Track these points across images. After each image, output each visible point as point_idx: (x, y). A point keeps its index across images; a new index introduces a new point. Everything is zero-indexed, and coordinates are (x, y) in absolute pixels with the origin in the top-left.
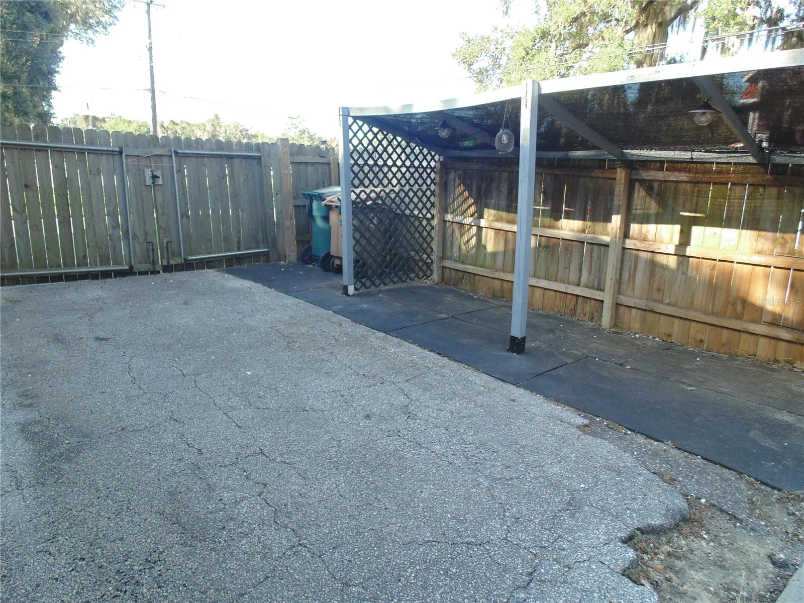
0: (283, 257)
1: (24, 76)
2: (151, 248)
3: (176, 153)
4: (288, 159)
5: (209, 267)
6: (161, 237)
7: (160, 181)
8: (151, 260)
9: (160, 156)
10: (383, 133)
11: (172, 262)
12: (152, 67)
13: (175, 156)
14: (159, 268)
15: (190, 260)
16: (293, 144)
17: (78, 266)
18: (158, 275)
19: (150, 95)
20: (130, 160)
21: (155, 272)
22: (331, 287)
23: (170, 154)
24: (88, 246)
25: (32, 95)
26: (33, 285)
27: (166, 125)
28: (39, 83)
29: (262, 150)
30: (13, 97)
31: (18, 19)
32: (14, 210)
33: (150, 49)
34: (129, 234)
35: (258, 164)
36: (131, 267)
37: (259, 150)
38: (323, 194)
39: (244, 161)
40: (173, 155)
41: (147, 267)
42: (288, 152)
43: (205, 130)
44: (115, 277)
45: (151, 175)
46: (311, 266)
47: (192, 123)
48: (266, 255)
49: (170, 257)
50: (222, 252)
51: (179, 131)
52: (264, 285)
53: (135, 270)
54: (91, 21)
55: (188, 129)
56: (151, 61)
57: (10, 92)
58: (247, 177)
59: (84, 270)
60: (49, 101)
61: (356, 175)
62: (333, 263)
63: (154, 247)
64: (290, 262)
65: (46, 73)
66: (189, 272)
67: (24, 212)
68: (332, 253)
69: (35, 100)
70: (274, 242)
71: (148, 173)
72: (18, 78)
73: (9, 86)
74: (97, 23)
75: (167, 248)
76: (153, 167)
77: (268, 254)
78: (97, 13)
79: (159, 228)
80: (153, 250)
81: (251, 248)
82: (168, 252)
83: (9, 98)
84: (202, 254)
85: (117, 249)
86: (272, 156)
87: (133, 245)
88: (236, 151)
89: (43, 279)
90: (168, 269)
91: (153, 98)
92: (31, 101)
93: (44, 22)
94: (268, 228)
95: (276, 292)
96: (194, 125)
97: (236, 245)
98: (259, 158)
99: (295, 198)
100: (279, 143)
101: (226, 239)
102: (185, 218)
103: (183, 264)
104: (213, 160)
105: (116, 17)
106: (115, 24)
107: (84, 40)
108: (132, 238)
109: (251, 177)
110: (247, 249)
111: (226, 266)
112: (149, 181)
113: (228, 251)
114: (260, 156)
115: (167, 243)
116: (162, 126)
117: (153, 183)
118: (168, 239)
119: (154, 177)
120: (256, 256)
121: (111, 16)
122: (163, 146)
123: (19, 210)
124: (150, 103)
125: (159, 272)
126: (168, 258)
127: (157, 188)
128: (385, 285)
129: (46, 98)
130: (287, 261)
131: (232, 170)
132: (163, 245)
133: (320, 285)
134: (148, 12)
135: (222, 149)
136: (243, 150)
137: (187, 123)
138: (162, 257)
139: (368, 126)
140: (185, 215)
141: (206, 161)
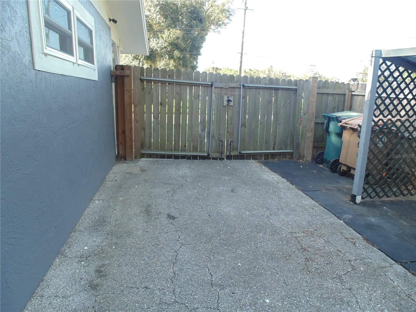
0: (303, 157)
1: (188, 49)
2: (221, 144)
3: (244, 86)
4: (316, 91)
5: (254, 159)
6: (228, 138)
7: (232, 104)
8: (220, 151)
9: (234, 88)
10: (408, 72)
11: (232, 154)
12: (243, 42)
13: (243, 88)
14: (224, 156)
15: (243, 153)
16: (321, 81)
17: (181, 151)
18: (223, 160)
19: (240, 55)
20: (216, 90)
21: (221, 159)
22: (339, 190)
23: (240, 87)
24: (188, 140)
25: (190, 58)
26: (158, 159)
27: (247, 71)
28: (194, 52)
29: (298, 85)
30: (182, 59)
31: (189, 23)
32: (154, 117)
33: (243, 33)
34: (210, 135)
35: (294, 94)
36: (209, 155)
37: (296, 85)
38: (339, 117)
39: (285, 92)
40: (242, 87)
41: (218, 155)
42: (317, 86)
43: (265, 73)
44: (200, 159)
45: (227, 100)
46: (321, 166)
47: (259, 70)
48: (291, 154)
49: (231, 150)
50: (263, 150)
51: (252, 74)
52: (288, 181)
53: (210, 156)
54: (220, 23)
55: (257, 73)
56: (243, 38)
57: (182, 57)
58: (286, 102)
59: (184, 153)
60: (197, 61)
61: (378, 107)
62: (341, 167)
63: (223, 144)
64: (306, 161)
65: (197, 47)
66: (241, 161)
67: (158, 118)
68: (340, 161)
69: (191, 60)
70: (297, 147)
71: (226, 98)
72: (186, 50)
73: (182, 54)
74: (222, 23)
75: (230, 145)
76: (229, 95)
77: (292, 154)
78: (223, 18)
79: (228, 132)
80: (222, 145)
81: (281, 149)
82: (230, 147)
83: (181, 59)
84: (251, 150)
85: (202, 143)
86: (305, 89)
87: (211, 141)
88: (281, 85)
89: (163, 156)
90: (229, 157)
91: (241, 57)
92: (189, 61)
93: (199, 24)
94: (295, 137)
95: (297, 190)
96: (259, 71)
97: (272, 146)
98: (296, 90)
99: (316, 117)
100: (311, 80)
101: (267, 142)
102: (243, 127)
103: (238, 155)
104: (265, 90)
105: (231, 20)
106: (230, 23)
107: (216, 32)
108: (211, 138)
109: (288, 102)
110: (279, 149)
111: (264, 159)
112: (225, 103)
113: (267, 150)
114: (297, 89)
115: (231, 141)
117: (227, 104)
118: (232, 139)
119: (229, 101)
120: (284, 154)
121: (229, 19)
122: (237, 82)
123: (156, 117)
125: (224, 159)
126: (230, 151)
127: (230, 107)
128: (388, 197)
129: (196, 59)
130: (304, 160)
131: (277, 98)
132: (228, 143)
133: (330, 186)
134: (245, 14)
135: (272, 84)
136: (285, 85)
137: (257, 70)
138: (227, 150)
139: (396, 66)
140: (244, 125)
141: (261, 92)
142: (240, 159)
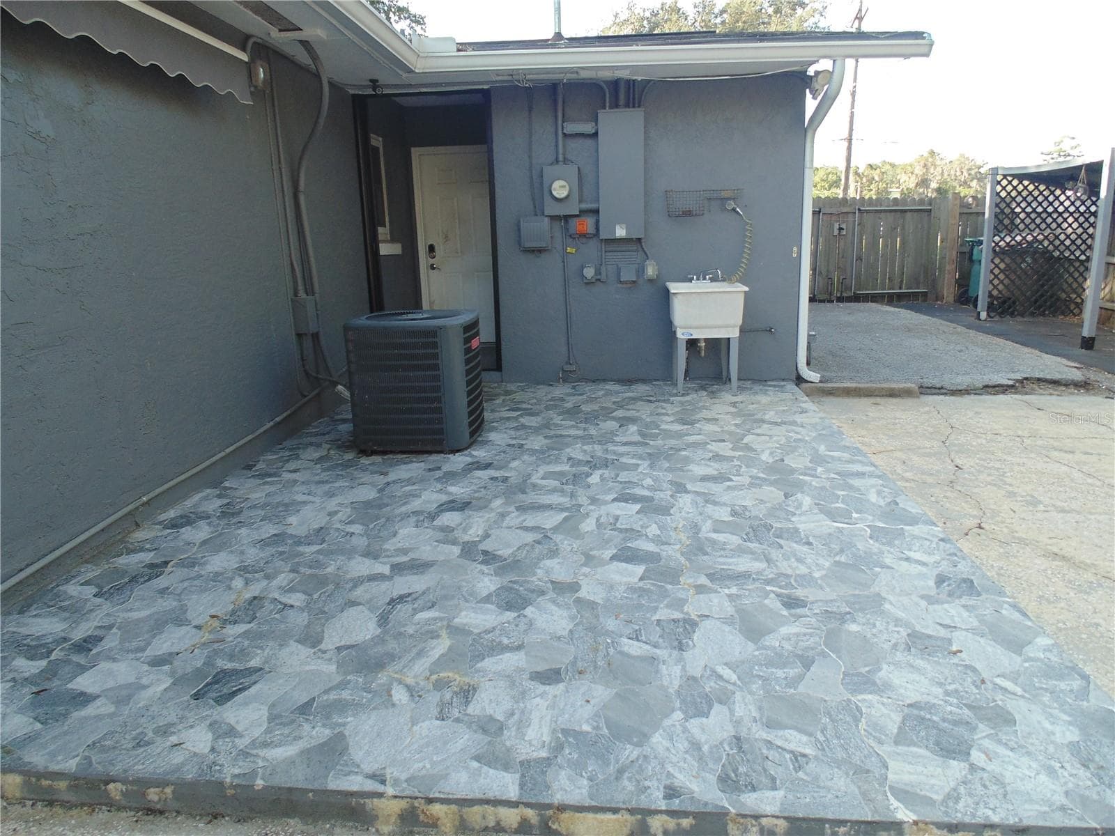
0: (941, 298)
2: (830, 283)
3: (859, 209)
5: (874, 301)
6: (839, 275)
7: (844, 232)
8: (829, 292)
9: (847, 213)
11: (844, 295)
12: (852, 113)
13: (858, 213)
14: (834, 298)
15: (859, 294)
18: (833, 303)
19: (846, 144)
20: (825, 217)
21: (831, 301)
22: (969, 314)
23: (854, 211)
27: (860, 171)
29: (933, 204)
34: (816, 271)
35: (928, 216)
37: (930, 204)
39: (916, 214)
40: (857, 211)
41: (825, 297)
42: (958, 204)
45: (838, 228)
46: (965, 306)
47: (896, 164)
48: (925, 294)
50: (885, 290)
53: (816, 298)
56: (853, 107)
58: (917, 227)
63: (833, 282)
64: (947, 302)
70: (934, 284)
71: (837, 226)
75: (842, 283)
76: (841, 221)
77: (928, 294)
79: (839, 268)
80: (832, 285)
81: (911, 288)
82: (842, 286)
84: (869, 290)
86: (942, 208)
87: (817, 280)
88: (909, 206)
90: (840, 300)
91: (849, 148)
94: (930, 272)
95: (919, 314)
96: (898, 167)
97: (898, 284)
98: (930, 211)
99: (959, 245)
100: (950, 197)
101: (891, 279)
102: (859, 261)
103: (852, 297)
104: (888, 214)
108: (818, 276)
109: (920, 226)
110: (907, 289)
112: (836, 232)
113: (891, 289)
114: (931, 209)
115: (843, 279)
116: (857, 173)
117: (839, 234)
118: (844, 276)
119: (841, 229)
120: (916, 295)
122: (851, 205)
124: (845, 154)
125: (833, 301)
126: (842, 292)
127: (841, 237)
130: (944, 301)
131: (904, 222)
132: (839, 281)
133: (961, 315)
135: (897, 205)
136: (915, 205)
137: (891, 165)
138: (837, 290)
139: (1019, 180)
140: (859, 258)
141: (882, 215)
142: (855, 302)
